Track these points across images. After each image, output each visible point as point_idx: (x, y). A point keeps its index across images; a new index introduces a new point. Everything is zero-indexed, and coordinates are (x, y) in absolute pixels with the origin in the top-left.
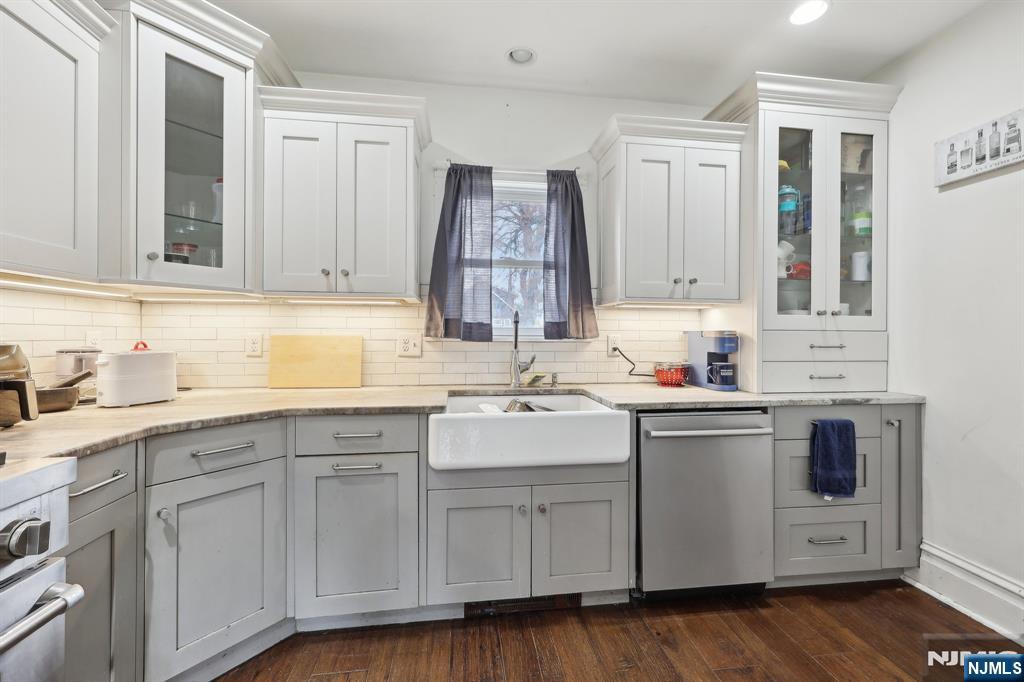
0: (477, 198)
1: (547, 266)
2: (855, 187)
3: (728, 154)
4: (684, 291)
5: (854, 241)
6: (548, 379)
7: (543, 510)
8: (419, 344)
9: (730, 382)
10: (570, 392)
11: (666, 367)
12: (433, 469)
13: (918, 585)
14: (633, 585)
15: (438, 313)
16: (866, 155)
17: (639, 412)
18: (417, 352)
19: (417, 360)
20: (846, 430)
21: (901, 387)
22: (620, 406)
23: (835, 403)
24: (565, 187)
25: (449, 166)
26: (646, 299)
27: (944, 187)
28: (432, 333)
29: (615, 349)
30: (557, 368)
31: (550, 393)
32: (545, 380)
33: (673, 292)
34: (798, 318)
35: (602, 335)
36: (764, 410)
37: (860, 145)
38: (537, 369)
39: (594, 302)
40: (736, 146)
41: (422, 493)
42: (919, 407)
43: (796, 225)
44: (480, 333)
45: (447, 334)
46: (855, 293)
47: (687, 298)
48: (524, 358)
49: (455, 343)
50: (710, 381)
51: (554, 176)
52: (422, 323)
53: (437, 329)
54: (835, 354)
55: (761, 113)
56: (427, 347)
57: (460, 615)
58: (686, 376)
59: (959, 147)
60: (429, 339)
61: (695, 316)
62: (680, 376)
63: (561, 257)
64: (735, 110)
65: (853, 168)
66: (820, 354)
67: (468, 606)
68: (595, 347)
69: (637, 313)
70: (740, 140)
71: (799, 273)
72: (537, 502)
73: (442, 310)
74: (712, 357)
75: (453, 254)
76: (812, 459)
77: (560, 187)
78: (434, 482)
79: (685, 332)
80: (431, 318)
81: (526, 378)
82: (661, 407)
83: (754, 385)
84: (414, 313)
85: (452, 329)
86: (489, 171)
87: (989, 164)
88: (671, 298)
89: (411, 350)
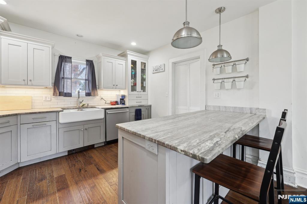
0: (67, 63)
1: (86, 80)
2: (143, 71)
3: (123, 62)
4: (115, 87)
5: (143, 80)
6: (86, 105)
7: (86, 129)
8: (50, 98)
9: (124, 104)
10: (92, 107)
11: (112, 102)
12: (60, 123)
14: (105, 141)
15: (57, 90)
16: (145, 66)
17: (106, 109)
18: (50, 99)
19: (50, 102)
20: (140, 110)
21: (149, 104)
22: (102, 108)
23: (139, 106)
24: (90, 64)
25: (60, 55)
26: (107, 88)
27: (153, 73)
28: (55, 95)
29: (102, 98)
30: (88, 103)
31: (87, 108)
32: (85, 105)
33: (113, 87)
34: (134, 92)
35: (99, 95)
36: (128, 108)
37: (144, 64)
38: (83, 103)
39: (97, 88)
40: (125, 61)
41: (58, 129)
42: (151, 106)
43: (134, 76)
44: (69, 95)
45: (60, 95)
46: (143, 88)
47: (116, 88)
48: (80, 100)
49: (62, 97)
50: (120, 104)
51: (87, 61)
52: (52, 93)
53: (57, 94)
54: (140, 98)
55: (128, 57)
56: (53, 98)
57: (67, 154)
59: (154, 68)
60: (54, 96)
61: (119, 92)
62: (115, 103)
63: (89, 79)
64: (123, 55)
65: (143, 68)
66: (138, 98)
67: (69, 151)
68: (97, 98)
70: (125, 60)
71: (135, 85)
72: (85, 128)
73: (58, 89)
74: (121, 99)
75: (62, 75)
76: (135, 115)
77: (89, 63)
78: (60, 126)
79: (117, 95)
80: (55, 91)
81: (81, 105)
82: (110, 108)
83: (127, 104)
84: (49, 90)
85: (61, 94)
86: (71, 58)
87: (156, 71)
88: (113, 88)
89: (48, 99)
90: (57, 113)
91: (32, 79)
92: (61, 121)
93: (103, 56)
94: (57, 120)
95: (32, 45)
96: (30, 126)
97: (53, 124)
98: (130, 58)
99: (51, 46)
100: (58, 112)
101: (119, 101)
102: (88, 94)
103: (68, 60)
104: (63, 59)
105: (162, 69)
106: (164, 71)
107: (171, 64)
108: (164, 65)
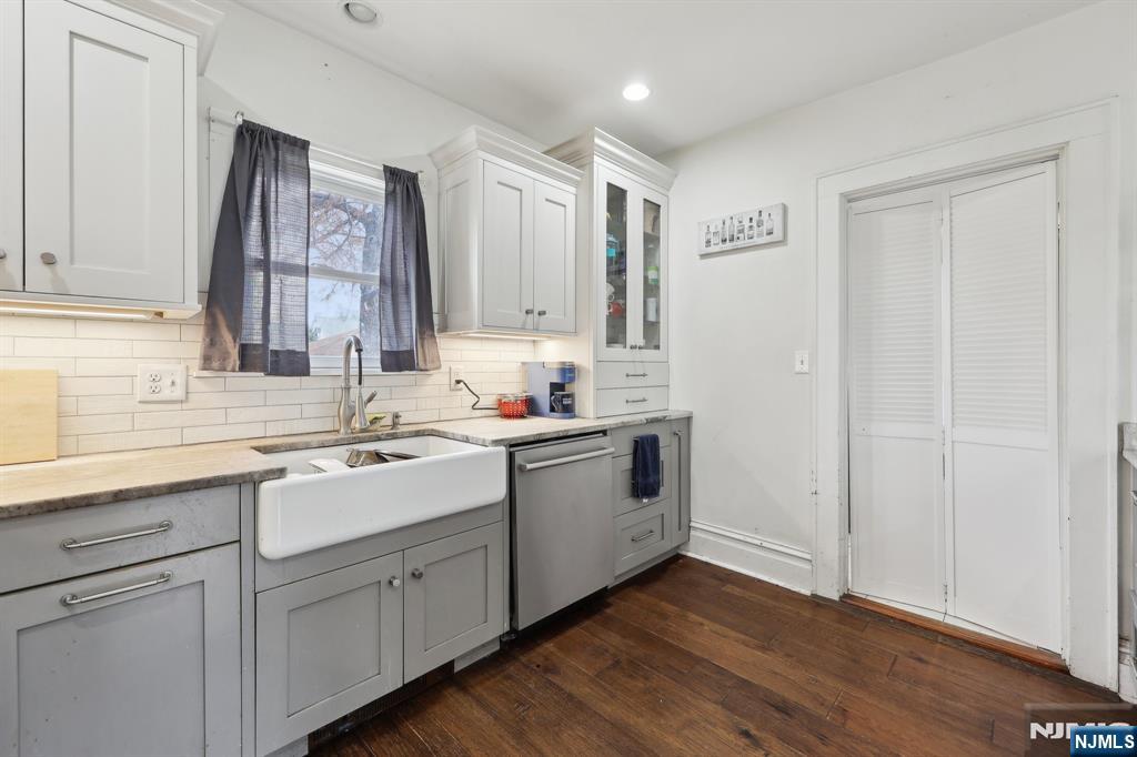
1: (382, 280)
3: (567, 194)
4: (533, 322)
5: (651, 289)
6: (388, 421)
7: (417, 576)
8: (180, 381)
9: (568, 411)
10: (418, 434)
11: (513, 399)
12: (262, 557)
13: (689, 554)
14: (507, 628)
15: (227, 336)
16: (657, 220)
17: (514, 446)
18: (178, 393)
19: (178, 406)
20: (654, 440)
21: (677, 407)
23: (648, 421)
24: (403, 187)
26: (495, 328)
27: (704, 256)
28: (216, 364)
29: (458, 382)
30: (395, 407)
31: (394, 437)
32: (383, 422)
33: (525, 323)
34: (617, 351)
35: (444, 368)
36: (604, 432)
38: (372, 410)
39: (436, 328)
40: (573, 190)
41: (251, 601)
42: (689, 419)
43: (617, 267)
44: (293, 364)
45: (243, 368)
46: (651, 329)
47: (536, 329)
49: (256, 379)
50: (552, 409)
51: (392, 174)
52: (197, 350)
53: (225, 357)
54: (641, 381)
55: (595, 165)
56: (195, 385)
58: (530, 408)
59: (712, 230)
60: (206, 373)
61: (529, 347)
62: (523, 408)
63: (401, 275)
64: (572, 154)
65: (650, 229)
66: (634, 382)
68: (437, 380)
69: (479, 342)
70: (576, 184)
72: (409, 569)
73: (236, 329)
74: (555, 387)
75: (253, 250)
76: (634, 471)
77: (398, 187)
78: (266, 578)
79: (523, 363)
80: (212, 340)
82: (532, 439)
83: (591, 411)
84: (173, 332)
85: (250, 359)
86: (304, 145)
87: (729, 245)
88: (523, 328)
89: (167, 394)
90: (247, 490)
91: (58, 249)
92: (276, 540)
93: (480, 148)
94: (243, 540)
97: (217, 569)
98: (605, 172)
99: (192, 41)
100: (248, 482)
102: (398, 361)
103: (290, 158)
105: (770, 233)
106: (783, 242)
107: (835, 202)
108: (785, 209)
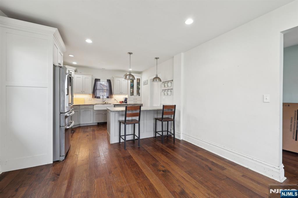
0: (98, 82)
1: (107, 90)
2: (138, 84)
4: (121, 93)
6: (107, 103)
7: (105, 114)
9: (126, 103)
10: (109, 104)
11: (121, 101)
16: (140, 80)
17: (115, 105)
18: (91, 100)
21: (142, 103)
22: (113, 104)
23: (134, 104)
24: (109, 81)
25: (95, 79)
26: (117, 94)
27: (143, 85)
29: (115, 99)
30: (108, 102)
31: (107, 104)
34: (133, 96)
36: (129, 105)
37: (139, 80)
38: (105, 102)
39: (113, 94)
41: (93, 113)
43: (132, 87)
44: (99, 98)
46: (138, 93)
48: (104, 100)
49: (96, 99)
51: (107, 80)
52: (92, 96)
54: (136, 100)
57: (97, 124)
60: (93, 98)
63: (109, 89)
65: (138, 82)
66: (134, 100)
67: (98, 123)
68: (113, 99)
71: (133, 92)
73: (94, 95)
74: (125, 100)
75: (96, 89)
78: (94, 111)
80: (93, 96)
81: (104, 103)
83: (128, 103)
84: (91, 95)
85: (95, 97)
86: (100, 79)
87: (145, 84)
88: (120, 94)
91: (84, 91)
92: (95, 109)
93: (115, 77)
95: (84, 76)
96: (83, 110)
97: (92, 110)
99: (91, 76)
100: (93, 105)
101: (124, 101)
102: (108, 97)
103: (98, 80)
104: (97, 80)
105: (147, 83)
107: (149, 80)
108: (147, 80)
